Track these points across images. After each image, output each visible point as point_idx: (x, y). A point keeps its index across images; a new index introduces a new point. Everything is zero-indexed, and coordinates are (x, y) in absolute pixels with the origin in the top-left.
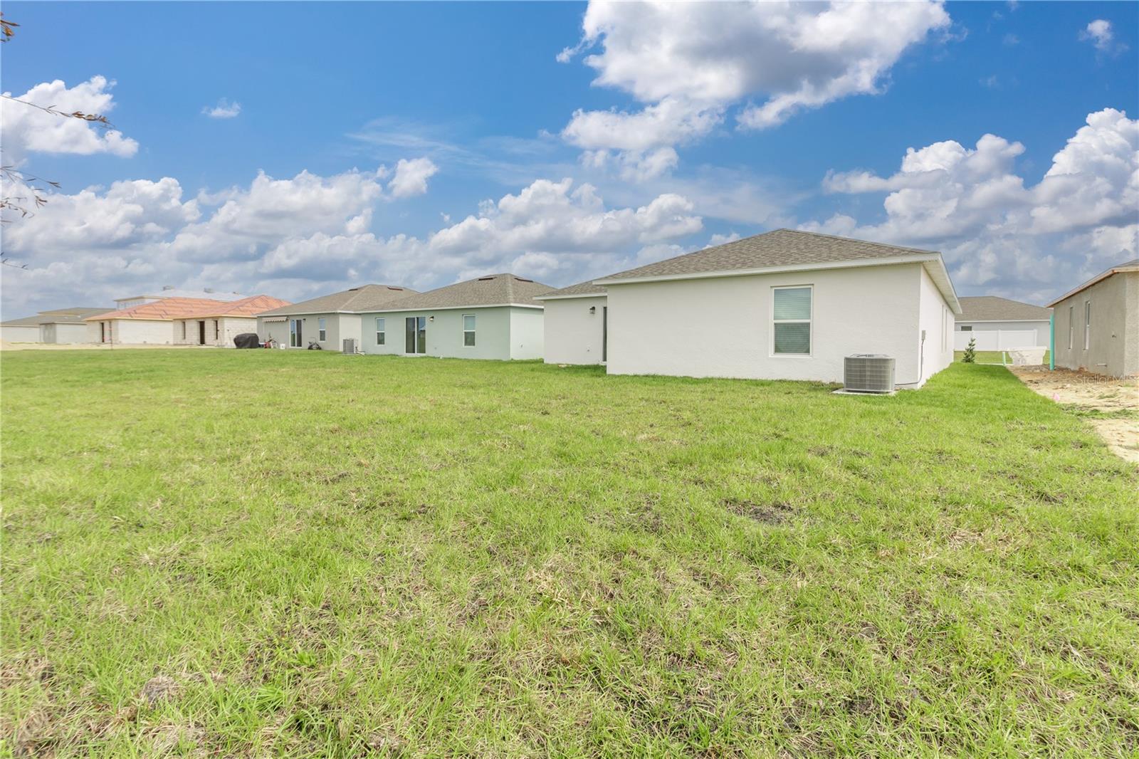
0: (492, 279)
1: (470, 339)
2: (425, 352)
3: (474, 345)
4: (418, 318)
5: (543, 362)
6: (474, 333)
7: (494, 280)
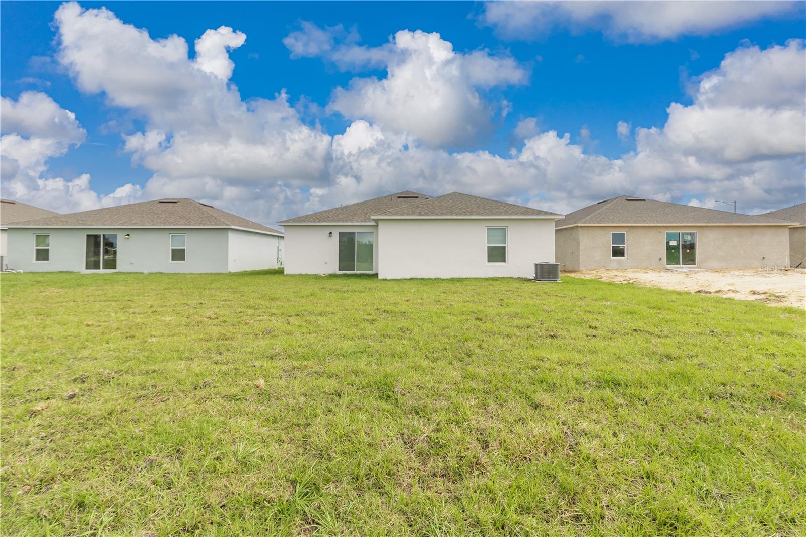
0: (176, 202)
1: (179, 255)
2: (116, 268)
3: (184, 260)
4: (104, 235)
5: (283, 272)
6: (184, 249)
7: (178, 204)
